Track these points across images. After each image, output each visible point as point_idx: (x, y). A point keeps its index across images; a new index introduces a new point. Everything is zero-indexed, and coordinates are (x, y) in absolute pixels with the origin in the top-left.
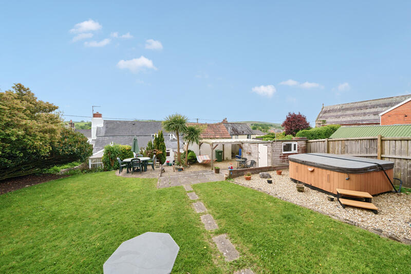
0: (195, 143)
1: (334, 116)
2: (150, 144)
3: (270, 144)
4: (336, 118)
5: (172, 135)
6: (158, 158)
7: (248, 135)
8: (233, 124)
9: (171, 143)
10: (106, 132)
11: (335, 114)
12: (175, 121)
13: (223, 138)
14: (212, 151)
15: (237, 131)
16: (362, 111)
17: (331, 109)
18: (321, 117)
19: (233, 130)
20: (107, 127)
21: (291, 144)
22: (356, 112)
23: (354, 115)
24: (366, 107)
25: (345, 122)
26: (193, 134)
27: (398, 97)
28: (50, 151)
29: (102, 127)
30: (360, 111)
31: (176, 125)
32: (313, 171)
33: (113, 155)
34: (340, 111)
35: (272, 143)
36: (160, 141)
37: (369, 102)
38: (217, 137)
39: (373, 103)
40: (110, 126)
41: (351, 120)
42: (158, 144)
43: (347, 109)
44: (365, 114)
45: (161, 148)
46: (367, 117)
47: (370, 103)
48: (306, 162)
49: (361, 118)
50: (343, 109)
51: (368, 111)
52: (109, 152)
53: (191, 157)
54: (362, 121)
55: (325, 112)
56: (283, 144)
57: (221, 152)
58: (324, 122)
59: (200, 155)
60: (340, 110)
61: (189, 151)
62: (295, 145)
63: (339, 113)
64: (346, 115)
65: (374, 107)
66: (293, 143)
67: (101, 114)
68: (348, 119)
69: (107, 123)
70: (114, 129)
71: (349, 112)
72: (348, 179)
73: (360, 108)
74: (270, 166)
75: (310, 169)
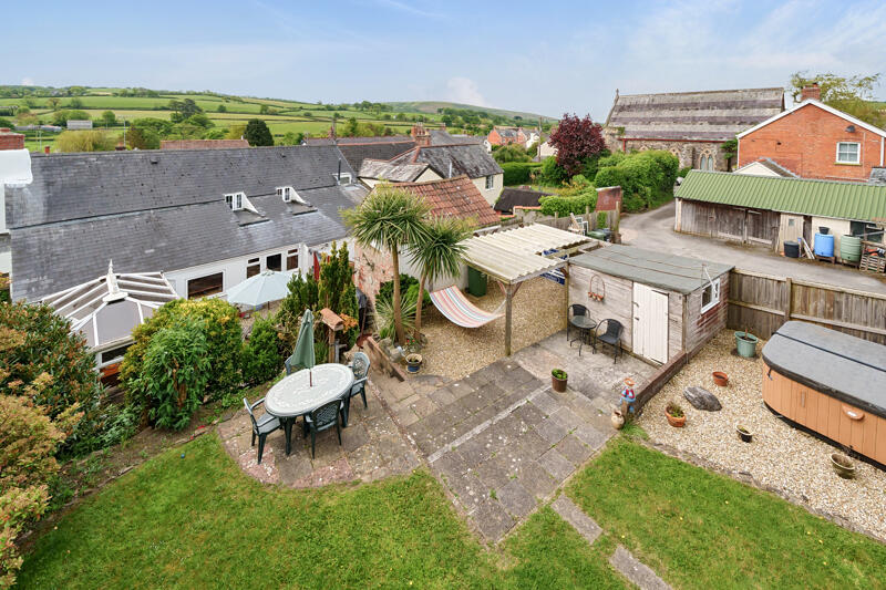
1: (640, 120)
4: (644, 123)
7: (488, 177)
10: (51, 205)
11: (641, 115)
16: (691, 113)
17: (633, 102)
18: (615, 120)
20: (48, 184)
21: (712, 285)
22: (679, 113)
23: (675, 120)
24: (695, 106)
25: (660, 133)
27: (745, 91)
29: (28, 186)
30: (685, 114)
32: (859, 420)
34: (650, 109)
35: (688, 295)
37: (699, 95)
39: (708, 98)
40: (63, 178)
41: (671, 130)
43: (662, 106)
44: (694, 120)
46: (698, 128)
47: (702, 98)
48: (837, 392)
49: (688, 128)
50: (656, 106)
51: (699, 113)
54: (692, 134)
55: (622, 109)
56: (703, 290)
58: (622, 130)
60: (649, 107)
62: (717, 286)
63: (649, 114)
64: (661, 119)
65: (708, 108)
66: (714, 283)
68: (666, 128)
71: (666, 114)
73: (685, 106)
75: (854, 413)
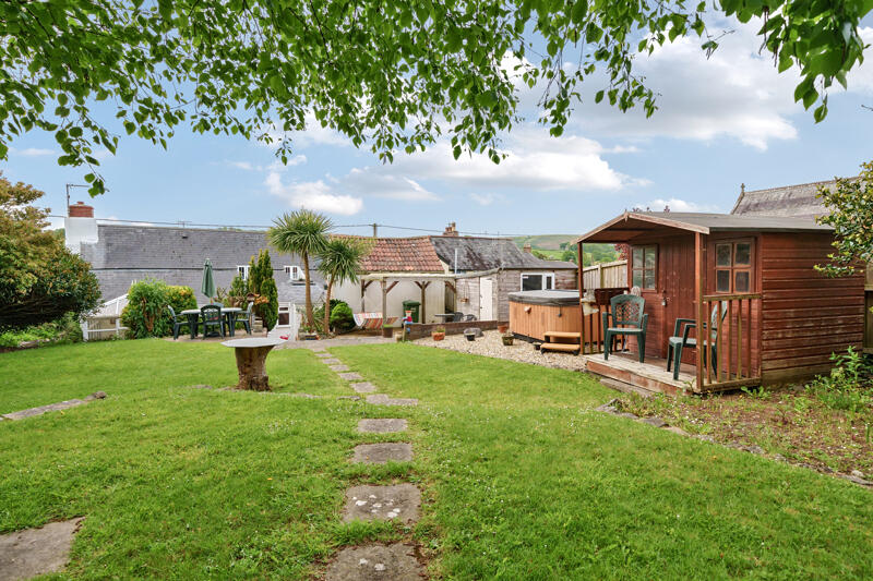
0: (347, 281)
2: (238, 283)
3: (495, 275)
5: (295, 270)
6: (257, 314)
8: (473, 239)
9: (292, 291)
10: (108, 258)
12: (299, 228)
13: (422, 271)
14: (385, 295)
15: (481, 261)
17: (763, 199)
19: (469, 255)
20: (108, 245)
21: (541, 276)
26: (341, 258)
28: (35, 285)
29: (96, 245)
31: (303, 235)
32: (529, 311)
33: (151, 304)
34: (784, 206)
35: (498, 272)
36: (263, 275)
38: (408, 268)
40: (118, 241)
42: (258, 281)
43: (800, 201)
45: (265, 292)
50: (794, 201)
52: (142, 298)
53: (339, 314)
55: (747, 209)
56: (523, 275)
57: (417, 305)
59: (363, 311)
61: (333, 303)
62: (549, 279)
66: (545, 275)
67: (91, 208)
69: (107, 232)
70: (128, 249)
71: (806, 211)
72: (561, 315)
74: (496, 319)
75: (527, 308)
